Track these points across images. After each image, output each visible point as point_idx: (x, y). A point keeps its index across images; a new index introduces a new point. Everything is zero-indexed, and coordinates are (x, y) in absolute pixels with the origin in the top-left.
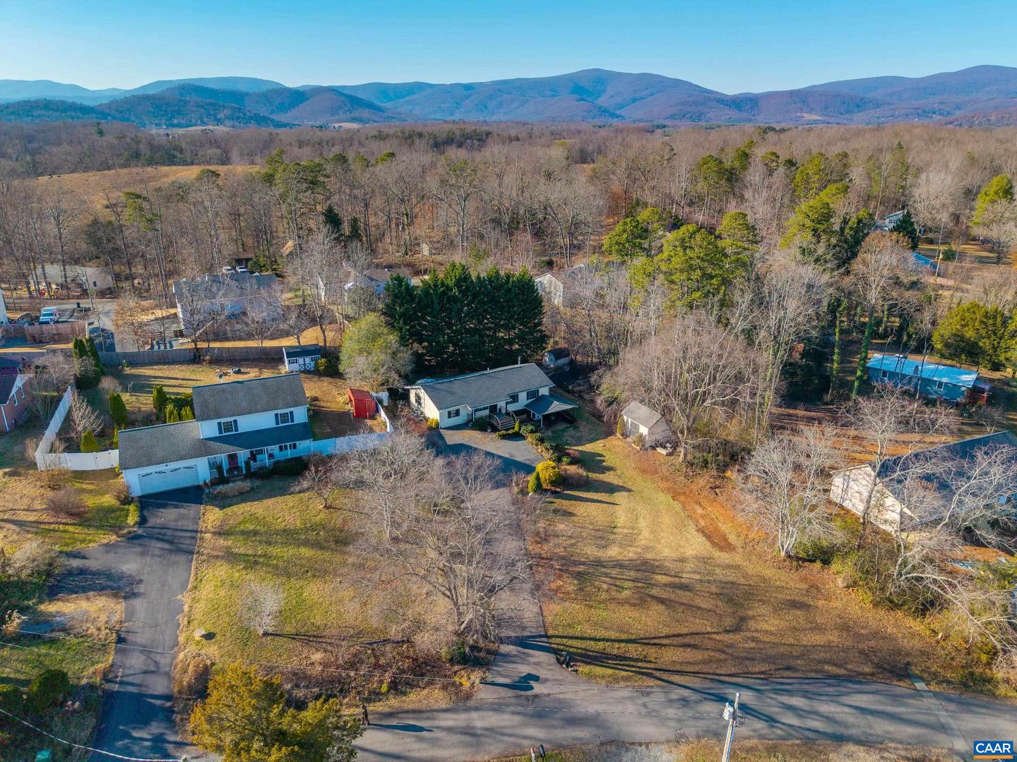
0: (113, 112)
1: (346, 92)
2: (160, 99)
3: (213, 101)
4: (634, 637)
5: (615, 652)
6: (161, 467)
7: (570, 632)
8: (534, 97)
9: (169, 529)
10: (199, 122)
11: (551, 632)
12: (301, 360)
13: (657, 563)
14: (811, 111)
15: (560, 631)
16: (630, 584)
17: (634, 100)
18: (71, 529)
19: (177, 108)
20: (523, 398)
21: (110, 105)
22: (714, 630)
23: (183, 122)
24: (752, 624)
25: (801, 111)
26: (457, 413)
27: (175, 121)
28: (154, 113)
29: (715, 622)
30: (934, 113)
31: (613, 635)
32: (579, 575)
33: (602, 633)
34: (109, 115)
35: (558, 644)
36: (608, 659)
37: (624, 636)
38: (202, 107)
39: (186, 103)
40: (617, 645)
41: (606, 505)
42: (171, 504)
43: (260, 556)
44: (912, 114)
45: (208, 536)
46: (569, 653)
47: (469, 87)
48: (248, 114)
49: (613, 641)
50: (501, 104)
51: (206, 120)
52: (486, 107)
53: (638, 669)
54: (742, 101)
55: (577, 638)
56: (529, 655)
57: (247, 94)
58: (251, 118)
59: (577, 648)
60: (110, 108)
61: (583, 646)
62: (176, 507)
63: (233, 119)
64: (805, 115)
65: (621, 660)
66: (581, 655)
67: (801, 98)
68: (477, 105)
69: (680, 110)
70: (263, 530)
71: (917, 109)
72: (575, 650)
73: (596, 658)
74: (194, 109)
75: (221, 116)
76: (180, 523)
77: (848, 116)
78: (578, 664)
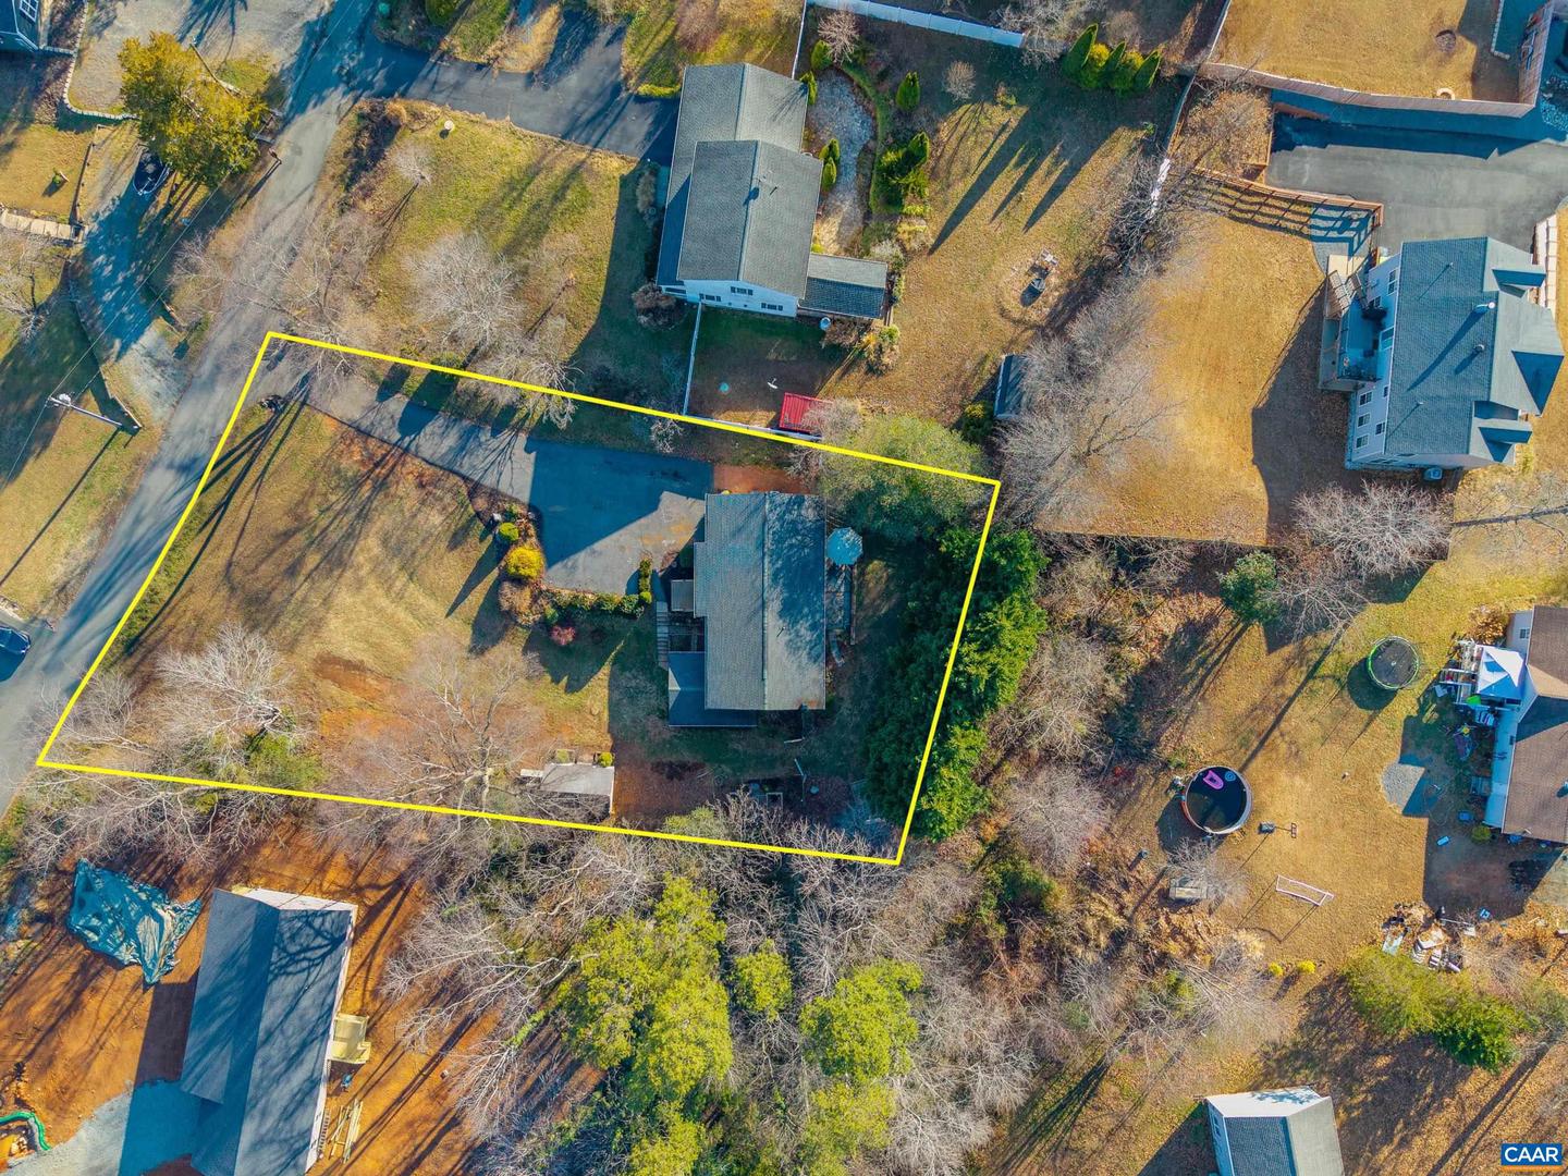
7: (297, 426)
9: (615, 121)
11: (306, 409)
13: (336, 573)
15: (302, 417)
16: (323, 523)
22: (237, 554)
29: (245, 563)
31: (277, 460)
32: (358, 484)
35: (293, 406)
41: (454, 598)
42: (656, 130)
43: (520, 195)
45: (583, 156)
49: (273, 456)
55: (290, 427)
56: (293, 378)
59: (282, 421)
62: (650, 134)
66: (275, 421)
70: (561, 207)
72: (281, 418)
73: (266, 430)
76: (617, 133)
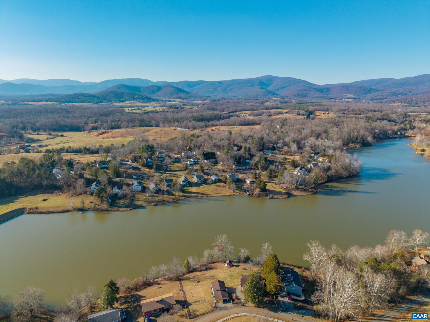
2: (116, 92)
3: (133, 92)
8: (244, 87)
10: (129, 100)
14: (350, 93)
17: (283, 88)
19: (121, 95)
23: (123, 100)
25: (346, 93)
27: (121, 99)
28: (114, 96)
30: (400, 94)
38: (129, 94)
39: (124, 93)
44: (390, 95)
47: (220, 82)
48: (144, 97)
50: (231, 89)
51: (131, 99)
52: (226, 90)
54: (324, 89)
57: (141, 87)
58: (145, 98)
63: (139, 99)
64: (347, 95)
67: (346, 88)
68: (223, 90)
69: (299, 93)
71: (392, 93)
74: (127, 95)
75: (135, 97)
77: (365, 95)
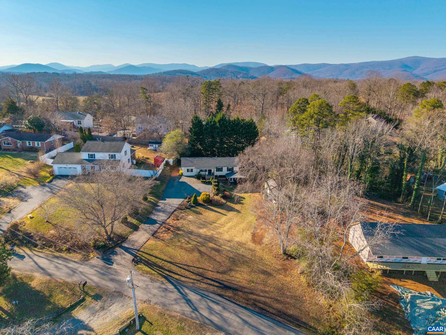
0: (202, 74)
1: (292, 68)
4: (172, 261)
5: (161, 264)
6: (64, 166)
7: (149, 252)
9: (55, 185)
11: (141, 250)
12: (154, 145)
13: (216, 239)
15: (146, 251)
16: (195, 243)
18: (31, 180)
20: (225, 169)
21: (201, 72)
22: (212, 270)
24: (233, 273)
26: (192, 170)
29: (216, 267)
31: (165, 258)
32: (177, 235)
33: (162, 256)
34: (200, 75)
35: (139, 254)
36: (155, 266)
37: (169, 260)
39: (227, 71)
40: (163, 262)
41: (220, 214)
45: (64, 190)
46: (141, 259)
48: (249, 76)
49: (163, 260)
53: (161, 273)
55: (150, 255)
56: (124, 254)
59: (146, 258)
60: (201, 73)
61: (149, 258)
62: (64, 180)
63: (243, 78)
65: (160, 268)
66: (145, 261)
72: (143, 258)
73: (150, 264)
76: (60, 185)
78: (142, 264)
